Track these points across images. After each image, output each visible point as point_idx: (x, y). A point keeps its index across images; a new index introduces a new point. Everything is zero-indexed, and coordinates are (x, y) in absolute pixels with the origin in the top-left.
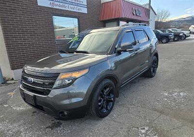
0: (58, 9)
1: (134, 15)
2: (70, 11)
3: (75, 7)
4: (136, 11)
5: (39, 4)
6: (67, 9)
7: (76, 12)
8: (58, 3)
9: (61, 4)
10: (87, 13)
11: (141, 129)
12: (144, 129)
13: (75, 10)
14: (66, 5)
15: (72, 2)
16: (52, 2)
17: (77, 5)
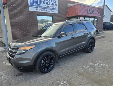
0: (40, 12)
1: (88, 13)
2: (47, 13)
3: (51, 10)
4: (90, 11)
5: (30, 10)
6: (46, 12)
7: (51, 13)
8: (41, 9)
9: (43, 9)
10: (58, 13)
11: (62, 82)
12: (64, 82)
13: (51, 12)
14: (45, 9)
15: (49, 8)
16: (37, 8)
17: (52, 9)
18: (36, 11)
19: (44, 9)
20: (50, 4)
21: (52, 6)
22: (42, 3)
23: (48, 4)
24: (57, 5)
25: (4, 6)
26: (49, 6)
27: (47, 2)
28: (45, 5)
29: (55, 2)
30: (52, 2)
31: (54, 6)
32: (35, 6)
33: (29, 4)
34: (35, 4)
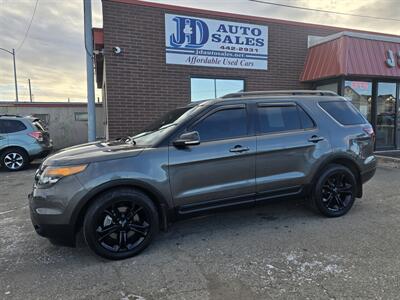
0: (203, 67)
2: (227, 69)
3: (240, 60)
5: (168, 62)
6: (221, 65)
7: (240, 69)
8: (205, 57)
9: (210, 58)
10: (266, 68)
13: (239, 66)
14: (220, 58)
15: (234, 53)
16: (192, 56)
17: (245, 56)
18: (188, 64)
19: (215, 58)
20: (237, 42)
21: (244, 46)
22: (210, 38)
23: (231, 42)
24: (266, 43)
25: (97, 52)
26: (233, 48)
27: (229, 34)
28: (221, 44)
29: (256, 32)
30: (245, 33)
31: (254, 47)
32: (186, 48)
33: (168, 44)
34: (186, 43)
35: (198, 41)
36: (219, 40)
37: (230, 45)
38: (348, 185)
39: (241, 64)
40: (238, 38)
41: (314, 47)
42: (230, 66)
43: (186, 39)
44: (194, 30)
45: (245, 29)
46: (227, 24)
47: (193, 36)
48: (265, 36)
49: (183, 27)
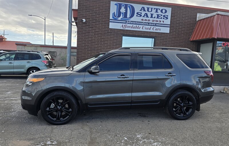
3: (152, 27)
7: (153, 32)
14: (140, 26)
15: (149, 23)
16: (124, 24)
17: (155, 25)
18: (122, 28)
19: (137, 26)
21: (155, 19)
22: (136, 14)
23: (147, 17)
24: (169, 17)
26: (149, 20)
27: (147, 12)
28: (142, 18)
29: (164, 11)
30: (157, 12)
31: (162, 20)
32: (121, 20)
33: (111, 18)
34: (121, 17)
35: (128, 16)
36: (141, 16)
37: (147, 19)
38: (191, 103)
39: (153, 29)
40: (152, 15)
41: (200, 20)
42: (146, 30)
43: (122, 15)
44: (126, 10)
45: (157, 9)
46: (146, 7)
47: (126, 13)
48: (169, 14)
49: (120, 8)
